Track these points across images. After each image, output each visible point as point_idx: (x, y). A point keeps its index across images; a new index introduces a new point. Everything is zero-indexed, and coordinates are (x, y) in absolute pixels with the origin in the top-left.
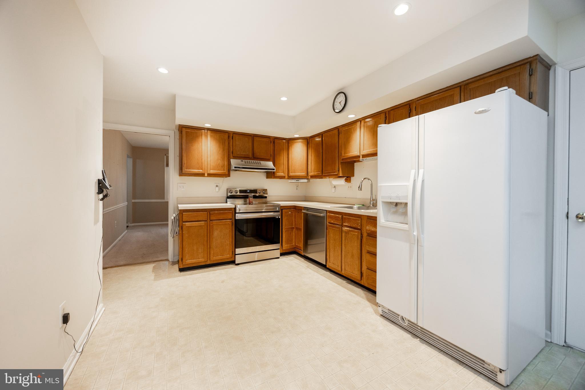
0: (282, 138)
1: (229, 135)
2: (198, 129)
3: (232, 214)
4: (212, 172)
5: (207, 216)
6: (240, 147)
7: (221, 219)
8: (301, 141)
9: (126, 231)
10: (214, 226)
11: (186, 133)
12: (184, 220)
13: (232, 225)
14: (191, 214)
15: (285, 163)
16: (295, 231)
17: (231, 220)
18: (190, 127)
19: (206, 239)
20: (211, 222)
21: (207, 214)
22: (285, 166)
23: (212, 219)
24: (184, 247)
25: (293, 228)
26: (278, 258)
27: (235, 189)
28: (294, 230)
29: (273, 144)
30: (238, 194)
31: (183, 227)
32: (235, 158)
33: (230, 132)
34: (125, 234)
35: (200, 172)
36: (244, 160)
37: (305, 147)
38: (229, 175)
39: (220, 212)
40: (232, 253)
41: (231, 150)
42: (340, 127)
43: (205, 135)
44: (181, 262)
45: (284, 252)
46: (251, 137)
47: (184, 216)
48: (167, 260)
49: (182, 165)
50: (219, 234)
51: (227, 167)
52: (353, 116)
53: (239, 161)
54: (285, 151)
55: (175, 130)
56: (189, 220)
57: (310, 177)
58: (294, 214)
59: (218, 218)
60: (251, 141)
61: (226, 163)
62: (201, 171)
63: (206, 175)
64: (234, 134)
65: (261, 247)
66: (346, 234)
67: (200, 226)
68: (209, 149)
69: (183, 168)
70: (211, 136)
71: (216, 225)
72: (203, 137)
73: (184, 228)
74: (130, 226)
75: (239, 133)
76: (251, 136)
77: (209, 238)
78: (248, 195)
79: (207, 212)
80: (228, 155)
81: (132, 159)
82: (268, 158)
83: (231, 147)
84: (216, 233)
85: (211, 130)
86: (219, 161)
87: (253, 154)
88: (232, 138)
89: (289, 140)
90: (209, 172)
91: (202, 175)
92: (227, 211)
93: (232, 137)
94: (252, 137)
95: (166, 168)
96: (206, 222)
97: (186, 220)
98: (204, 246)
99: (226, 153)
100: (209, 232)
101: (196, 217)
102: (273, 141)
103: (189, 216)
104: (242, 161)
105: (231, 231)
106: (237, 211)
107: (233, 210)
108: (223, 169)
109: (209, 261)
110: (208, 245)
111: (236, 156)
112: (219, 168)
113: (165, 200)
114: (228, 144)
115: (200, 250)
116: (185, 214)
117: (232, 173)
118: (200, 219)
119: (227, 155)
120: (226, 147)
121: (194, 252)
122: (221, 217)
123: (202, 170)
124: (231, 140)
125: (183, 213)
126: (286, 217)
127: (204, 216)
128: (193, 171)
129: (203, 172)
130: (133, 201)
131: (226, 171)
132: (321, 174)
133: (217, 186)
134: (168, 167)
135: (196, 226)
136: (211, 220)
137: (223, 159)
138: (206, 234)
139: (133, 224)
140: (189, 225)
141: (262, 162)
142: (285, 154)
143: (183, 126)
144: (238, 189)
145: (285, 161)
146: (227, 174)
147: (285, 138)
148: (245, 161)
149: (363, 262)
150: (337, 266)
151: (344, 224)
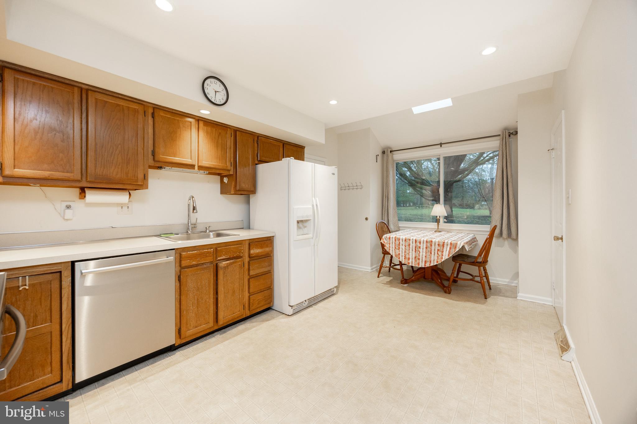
150: (206, 325)
151: (219, 259)
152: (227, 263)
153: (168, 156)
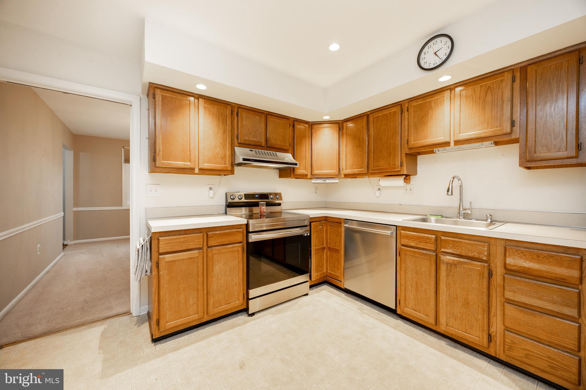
0: (304, 121)
1: (233, 110)
2: (183, 94)
3: (243, 234)
4: (206, 166)
5: (202, 241)
6: (249, 129)
7: (226, 243)
8: (329, 126)
9: (63, 254)
10: (215, 256)
11: (162, 100)
12: (161, 251)
13: (243, 251)
14: (176, 239)
15: (307, 156)
16: (327, 253)
17: (242, 244)
18: (170, 89)
19: (200, 279)
20: (209, 249)
21: (203, 236)
22: (307, 161)
23: (210, 244)
24: (161, 299)
25: (323, 249)
26: (307, 294)
27: (239, 194)
28: (325, 250)
29: (293, 129)
30: (243, 200)
31: (160, 264)
32: (242, 145)
33: (233, 104)
34: (60, 260)
35: (186, 165)
36: (254, 150)
37: (336, 133)
38: (232, 172)
39: (224, 231)
40: (242, 298)
41: (236, 133)
42: (405, 102)
43: (195, 106)
44: (157, 328)
45: (313, 284)
46: (263, 116)
47: (160, 243)
48: (128, 313)
49: (155, 152)
50: (223, 269)
51: (230, 159)
52: (449, 77)
53: (247, 150)
54: (307, 138)
55: (142, 96)
56: (170, 250)
57: (343, 176)
58: (325, 228)
59: (222, 242)
60: (264, 121)
61: (228, 153)
62: (188, 164)
63: (197, 171)
64: (239, 109)
65: (284, 282)
66: (449, 268)
67: (191, 258)
68: (201, 128)
69: (157, 158)
70: (205, 108)
71: (218, 253)
72: (192, 108)
73: (162, 264)
74: (70, 245)
75: (246, 108)
76: (263, 113)
77: (205, 278)
78: (258, 202)
79: (202, 234)
80: (232, 140)
81: (73, 151)
82: (286, 148)
83: (236, 128)
84: (218, 268)
85: (204, 99)
86: (218, 149)
87: (266, 140)
88: (238, 116)
89: (312, 124)
90: (201, 166)
91: (189, 171)
92: (234, 230)
93: (237, 113)
94: (266, 115)
95: (124, 165)
96: (200, 251)
97: (165, 251)
98: (198, 292)
99: (229, 137)
100: (205, 267)
101: (184, 243)
102: (292, 124)
103: (171, 243)
104: (251, 150)
105: (242, 262)
106: (251, 230)
107: (244, 227)
108: (223, 162)
109: (206, 316)
110: (205, 288)
111: (242, 142)
112: (218, 160)
113: (124, 207)
114: (230, 122)
115: (191, 300)
116: (163, 240)
117: (236, 168)
118: (190, 247)
119: (230, 140)
120: (229, 128)
121: (181, 306)
122: (226, 240)
123: (190, 162)
124: (236, 117)
125: (160, 238)
126: (316, 233)
127: (198, 241)
128: (175, 163)
129: (192, 166)
130: (75, 209)
131: (228, 166)
132: (366, 172)
133: (211, 189)
134: (127, 164)
135: (183, 259)
136: (209, 247)
137: (224, 146)
138: (200, 272)
139: (75, 242)
140: (170, 260)
141: (279, 154)
142: (307, 144)
143: (157, 86)
144: (243, 194)
145: (307, 153)
146: (229, 171)
147: (307, 122)
148: (256, 151)
149: (494, 318)
150: (425, 316)
151: (443, 250)
152: (453, 260)
153: (419, 141)
